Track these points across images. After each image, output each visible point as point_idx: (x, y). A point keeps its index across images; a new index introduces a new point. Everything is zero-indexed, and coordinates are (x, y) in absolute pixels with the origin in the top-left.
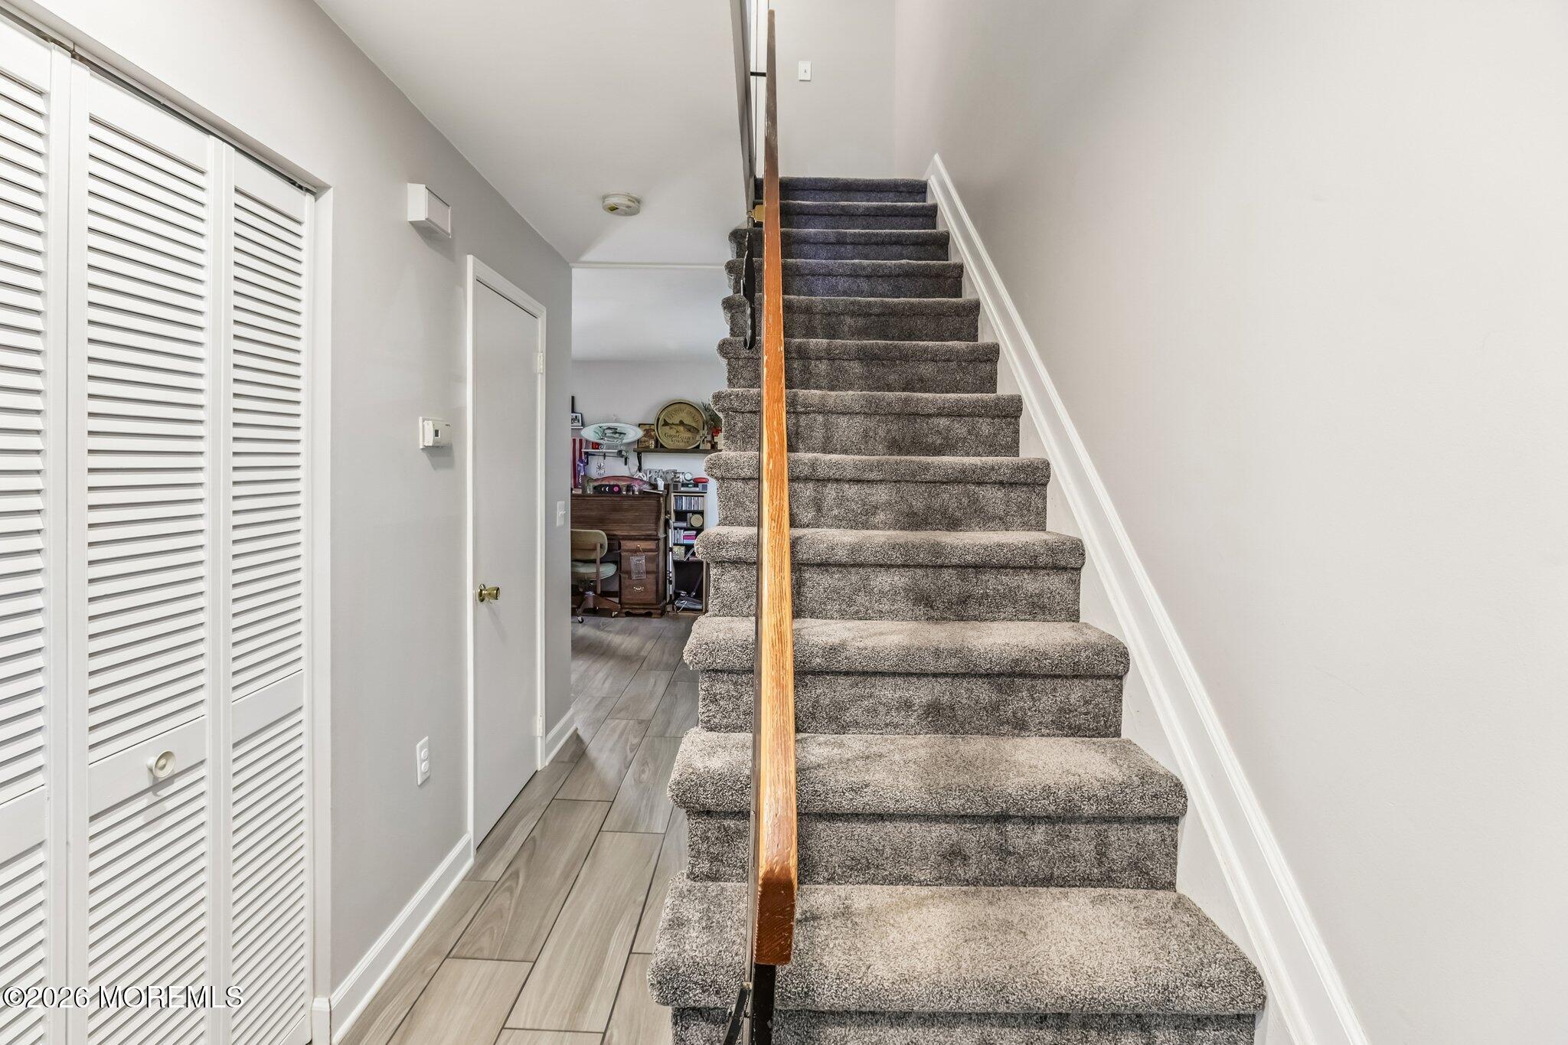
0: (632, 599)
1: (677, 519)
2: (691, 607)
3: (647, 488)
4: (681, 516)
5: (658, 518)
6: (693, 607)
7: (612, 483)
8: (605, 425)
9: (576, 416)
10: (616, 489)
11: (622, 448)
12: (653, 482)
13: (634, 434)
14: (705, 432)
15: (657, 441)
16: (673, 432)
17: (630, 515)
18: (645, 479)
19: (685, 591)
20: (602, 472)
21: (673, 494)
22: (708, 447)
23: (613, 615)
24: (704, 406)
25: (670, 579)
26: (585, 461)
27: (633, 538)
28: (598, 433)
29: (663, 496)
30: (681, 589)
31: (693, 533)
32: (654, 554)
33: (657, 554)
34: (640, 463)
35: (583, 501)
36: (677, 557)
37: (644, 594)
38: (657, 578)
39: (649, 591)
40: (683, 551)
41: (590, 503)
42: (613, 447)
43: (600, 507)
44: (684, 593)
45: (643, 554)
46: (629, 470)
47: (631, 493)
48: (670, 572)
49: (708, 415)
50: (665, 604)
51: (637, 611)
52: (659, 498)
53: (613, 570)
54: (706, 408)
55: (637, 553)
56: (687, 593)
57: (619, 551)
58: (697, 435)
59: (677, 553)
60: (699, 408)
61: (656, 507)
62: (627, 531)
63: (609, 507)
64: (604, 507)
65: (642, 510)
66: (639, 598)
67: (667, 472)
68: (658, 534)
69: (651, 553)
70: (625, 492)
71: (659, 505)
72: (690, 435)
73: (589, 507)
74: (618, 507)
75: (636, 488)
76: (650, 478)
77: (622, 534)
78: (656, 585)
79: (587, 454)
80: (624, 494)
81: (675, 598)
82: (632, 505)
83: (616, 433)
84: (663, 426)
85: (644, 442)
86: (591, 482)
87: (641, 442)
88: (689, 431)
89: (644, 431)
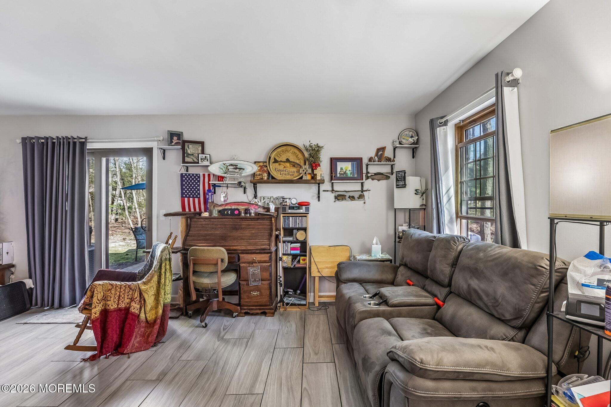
0: (250, 302)
1: (285, 236)
2: (297, 302)
3: (261, 211)
4: (289, 232)
5: (271, 235)
6: (299, 302)
7: (233, 207)
8: (228, 163)
9: (206, 157)
10: (236, 212)
11: (241, 180)
12: (266, 206)
13: (250, 169)
14: (307, 166)
16: (281, 167)
17: (247, 233)
18: (260, 204)
19: (291, 289)
20: (226, 199)
21: (282, 215)
22: (309, 177)
23: (234, 316)
24: (305, 147)
25: (281, 282)
26: (213, 191)
27: (250, 252)
28: (222, 169)
29: (274, 217)
30: (288, 288)
31: (298, 245)
32: (267, 264)
33: (270, 264)
34: (256, 192)
35: (209, 222)
36: (286, 264)
37: (259, 297)
38: (271, 282)
39: (264, 294)
40: (290, 260)
41: (215, 224)
42: (234, 179)
43: (223, 227)
44: (291, 292)
45: (259, 265)
46: (248, 197)
47: (248, 215)
48: (281, 277)
49: (308, 154)
50: (276, 303)
51: (254, 311)
52: (271, 218)
53: (233, 279)
54: (307, 148)
55: (253, 264)
56: (293, 291)
57: (238, 263)
58: (301, 169)
59: (285, 261)
60: (301, 148)
61: (269, 226)
62: (245, 246)
63: (231, 227)
64: (227, 227)
65: (257, 228)
66: (255, 301)
67: (277, 198)
68: (270, 248)
69: (264, 264)
70: (243, 215)
71: (272, 224)
72: (295, 170)
73: (215, 227)
74: (238, 226)
75: (252, 212)
76: (264, 203)
77: (240, 249)
78: (270, 288)
79: (214, 186)
80: (243, 216)
81: (285, 296)
82: (249, 225)
83: (236, 168)
84: (273, 163)
85: (259, 175)
86: (216, 207)
87: (257, 175)
88: (294, 166)
89: (259, 167)
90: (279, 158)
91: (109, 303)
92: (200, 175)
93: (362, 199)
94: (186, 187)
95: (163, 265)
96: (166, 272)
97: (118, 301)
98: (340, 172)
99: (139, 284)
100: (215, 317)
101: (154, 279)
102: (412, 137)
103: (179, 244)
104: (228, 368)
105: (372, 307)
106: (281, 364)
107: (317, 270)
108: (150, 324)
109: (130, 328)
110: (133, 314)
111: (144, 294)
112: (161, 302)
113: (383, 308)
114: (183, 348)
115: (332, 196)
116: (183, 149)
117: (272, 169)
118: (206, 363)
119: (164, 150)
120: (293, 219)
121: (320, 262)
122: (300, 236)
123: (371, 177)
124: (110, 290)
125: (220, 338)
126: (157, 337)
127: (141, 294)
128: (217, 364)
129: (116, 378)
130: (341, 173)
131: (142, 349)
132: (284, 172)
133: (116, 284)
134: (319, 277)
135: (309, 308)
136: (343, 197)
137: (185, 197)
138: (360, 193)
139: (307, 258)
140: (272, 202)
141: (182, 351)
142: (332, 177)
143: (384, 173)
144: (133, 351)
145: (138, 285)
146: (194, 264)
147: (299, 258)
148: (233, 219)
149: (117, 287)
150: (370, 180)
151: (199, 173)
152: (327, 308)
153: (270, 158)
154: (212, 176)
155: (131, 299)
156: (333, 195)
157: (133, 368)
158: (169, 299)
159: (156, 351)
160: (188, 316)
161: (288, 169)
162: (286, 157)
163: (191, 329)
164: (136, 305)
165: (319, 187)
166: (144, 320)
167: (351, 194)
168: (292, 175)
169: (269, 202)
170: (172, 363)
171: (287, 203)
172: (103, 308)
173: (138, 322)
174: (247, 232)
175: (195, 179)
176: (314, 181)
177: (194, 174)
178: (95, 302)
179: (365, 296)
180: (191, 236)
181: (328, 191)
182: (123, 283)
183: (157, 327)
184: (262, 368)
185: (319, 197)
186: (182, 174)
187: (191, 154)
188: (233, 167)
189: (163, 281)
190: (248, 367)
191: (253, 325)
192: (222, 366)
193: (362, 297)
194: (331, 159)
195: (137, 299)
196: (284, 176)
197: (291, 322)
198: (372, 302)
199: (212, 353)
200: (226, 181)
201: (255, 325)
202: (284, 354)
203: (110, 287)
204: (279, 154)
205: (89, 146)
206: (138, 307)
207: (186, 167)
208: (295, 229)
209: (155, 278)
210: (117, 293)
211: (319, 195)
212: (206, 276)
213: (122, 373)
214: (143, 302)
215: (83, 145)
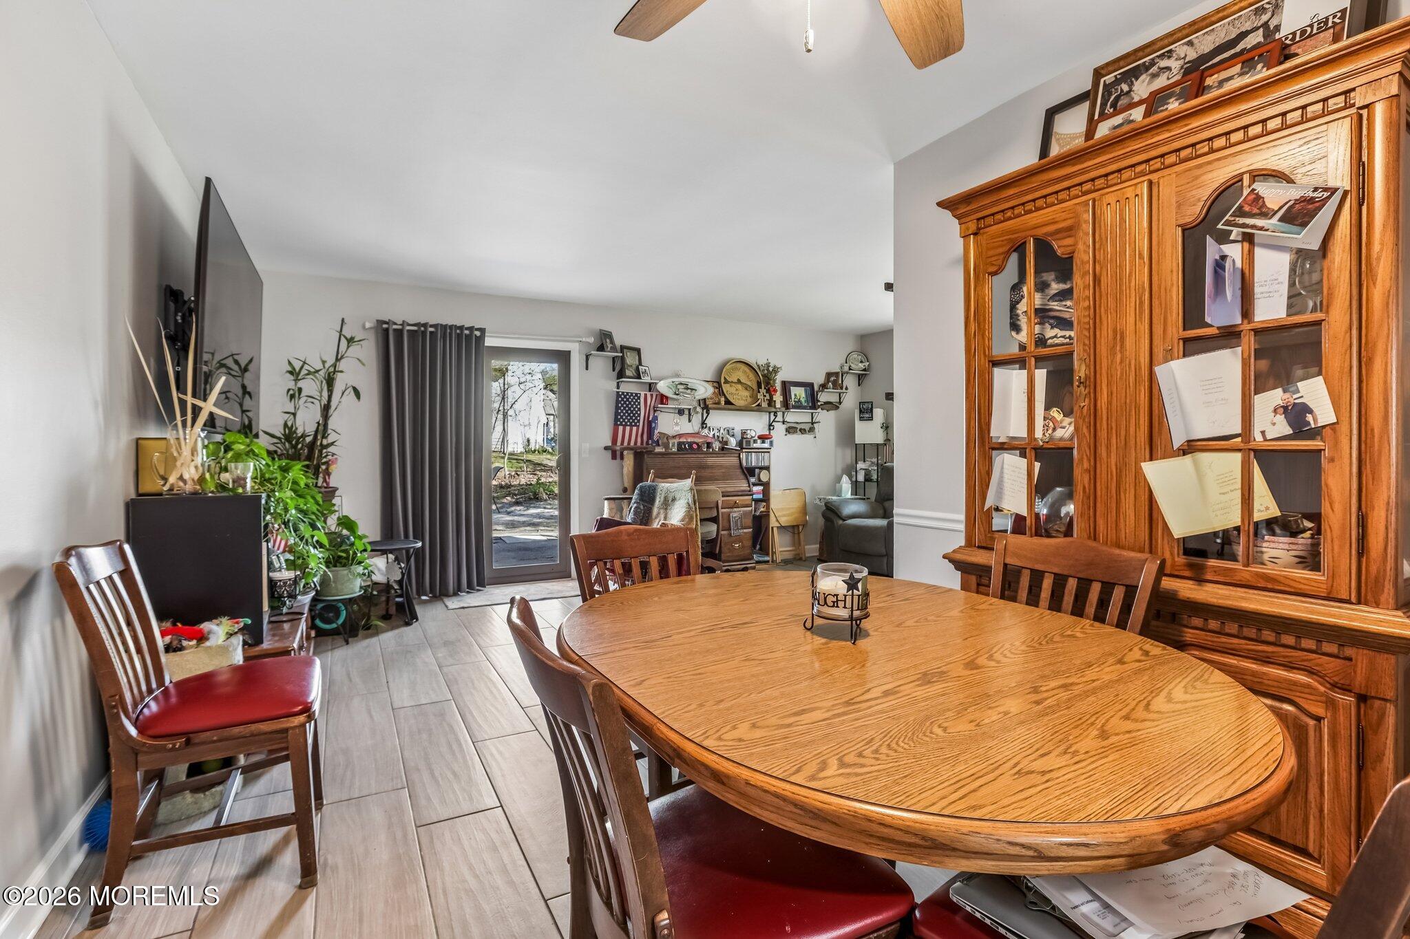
5: (743, 474)
7: (689, 440)
9: (645, 370)
10: (696, 446)
12: (718, 439)
13: (704, 391)
14: (764, 390)
16: (733, 390)
20: (673, 430)
22: (766, 404)
31: (761, 488)
34: (704, 421)
49: (764, 376)
54: (762, 368)
60: (754, 367)
83: (687, 389)
84: (725, 383)
85: (713, 399)
86: (669, 439)
87: (710, 399)
88: (747, 389)
89: (712, 387)
90: (730, 377)
93: (813, 433)
94: (622, 411)
98: (794, 399)
102: (861, 362)
107: (775, 519)
117: (726, 391)
119: (587, 355)
120: (756, 455)
122: (763, 476)
123: (821, 406)
132: (739, 396)
134: (777, 527)
135: (772, 565)
136: (794, 430)
137: (619, 425)
138: (810, 425)
140: (732, 434)
143: (833, 403)
148: (697, 455)
150: (820, 409)
151: (639, 392)
153: (720, 377)
156: (785, 427)
161: (742, 392)
162: (736, 376)
167: (802, 426)
168: (747, 401)
169: (727, 434)
171: (749, 434)
175: (634, 400)
176: (769, 409)
177: (633, 393)
181: (781, 421)
186: (613, 393)
187: (630, 364)
188: (684, 387)
194: (784, 383)
196: (739, 400)
200: (670, 403)
204: (729, 373)
205: (488, 342)
208: (758, 468)
211: (770, 427)
215: (480, 340)
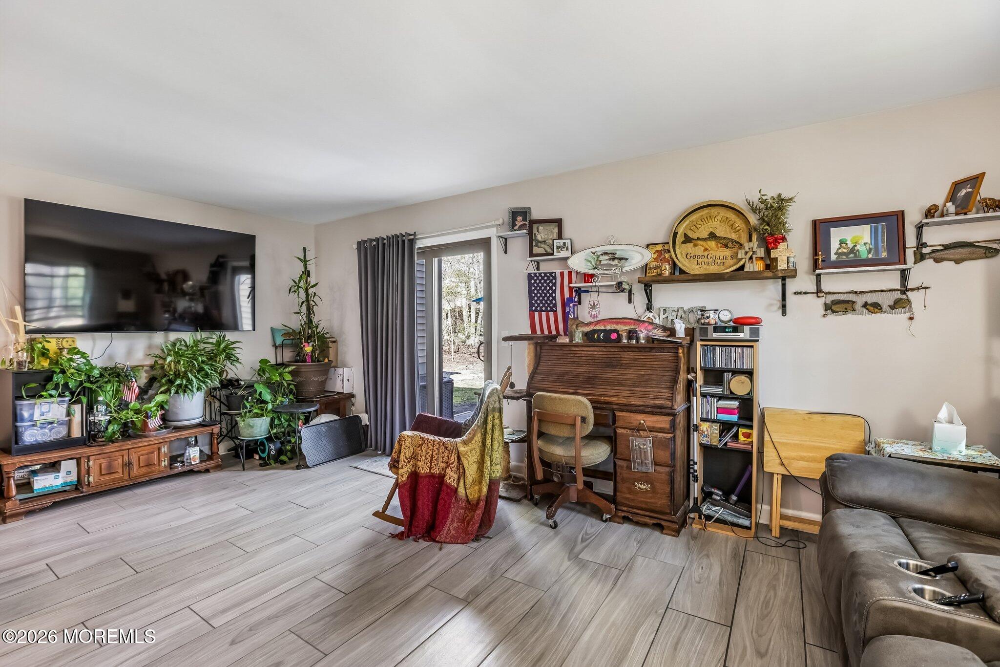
0: (633, 500)
1: (706, 383)
2: (730, 519)
3: (659, 334)
4: (715, 376)
5: (675, 380)
6: (735, 520)
7: (608, 327)
8: (600, 250)
9: (564, 243)
10: (614, 336)
11: (622, 279)
12: (669, 325)
13: (639, 258)
14: (755, 243)
15: (674, 266)
16: (699, 251)
17: (631, 374)
18: (657, 321)
19: (720, 489)
20: (595, 312)
21: (699, 343)
22: (759, 266)
23: (604, 518)
24: (749, 205)
25: (696, 474)
26: (576, 299)
27: (634, 408)
28: (590, 261)
29: (682, 346)
30: (713, 487)
31: (735, 404)
32: (665, 435)
33: (672, 435)
34: (650, 300)
35: (569, 352)
36: (707, 439)
37: (651, 495)
38: (674, 471)
39: (659, 491)
40: (716, 432)
41: (577, 355)
42: (612, 278)
43: (590, 361)
44: (717, 495)
45: (649, 434)
46: (635, 309)
47: (634, 342)
48: (695, 463)
49: (758, 217)
50: (685, 512)
51: (640, 519)
52: (677, 349)
53: (602, 454)
54: (754, 206)
55: (641, 432)
56: (723, 494)
57: (613, 427)
58: (740, 251)
59: (706, 433)
60: (741, 209)
61: (672, 364)
62: (627, 397)
63: (603, 361)
64: (596, 361)
65: (649, 366)
66: (642, 500)
67: (691, 311)
68: (672, 405)
69: (661, 434)
70: (626, 341)
71: (677, 360)
72: (727, 253)
73: (577, 360)
74: (615, 362)
75: (642, 335)
76: (665, 320)
77: (617, 402)
78: (672, 482)
79: (579, 291)
80: (625, 343)
81: (704, 500)
82: (635, 360)
83: (614, 259)
84: (683, 243)
85: (656, 268)
86: (581, 326)
87: (650, 269)
88: (726, 246)
89: (654, 253)
90: (695, 232)
91: (419, 463)
92: (555, 274)
93: (904, 309)
94: (536, 295)
95: (490, 418)
96: (495, 430)
97: (431, 463)
98: (838, 249)
99: (458, 443)
100: (573, 514)
101: (476, 439)
103: (521, 385)
104: (572, 620)
105: (927, 607)
106: (675, 649)
107: (778, 461)
108: (471, 505)
109: (444, 505)
110: (448, 486)
111: (463, 459)
112: (486, 475)
113: (968, 618)
114: (513, 555)
115: (818, 303)
116: (531, 233)
117: (679, 256)
118: (539, 597)
119: (506, 239)
120: (722, 351)
121: (786, 444)
122: (739, 386)
123: (933, 255)
124: (420, 445)
125: (573, 555)
126: (480, 526)
127: (459, 458)
128: (556, 605)
129: (417, 577)
130: (840, 251)
131: (459, 541)
132: (706, 260)
133: (428, 439)
134: (782, 475)
135: (756, 537)
136: (849, 306)
137: (535, 311)
138: (898, 295)
139: (755, 432)
140: (681, 317)
141: (510, 561)
142: (816, 262)
143: (979, 242)
144: (448, 540)
145: (456, 445)
146: (540, 421)
147: (735, 430)
148: (608, 348)
149: (430, 442)
150: (929, 262)
151: (554, 271)
152: (802, 545)
153: (675, 234)
154: (574, 275)
155: (447, 463)
156: (821, 301)
157: (441, 568)
158: (498, 472)
159: (476, 549)
160: (533, 501)
161: (713, 253)
162: (708, 230)
163: (533, 526)
164: (452, 474)
165: (784, 286)
166: (464, 498)
167: (871, 299)
168: (722, 264)
169: (673, 318)
170: (492, 577)
171: (711, 318)
172: (413, 470)
173: (455, 499)
174: (631, 372)
175: (548, 281)
176: (770, 274)
177: (547, 273)
178: (403, 461)
179: (903, 561)
180: (541, 374)
181: (806, 293)
182: (436, 438)
183: (479, 512)
184: (635, 644)
185: (784, 307)
186: (529, 275)
187: (542, 240)
188: (609, 258)
189: (488, 442)
190: (609, 631)
191: (634, 545)
192: (564, 612)
193: (896, 563)
194: (815, 223)
195: (453, 465)
196: (704, 266)
197: (711, 558)
198: (927, 587)
199: (554, 580)
200: (596, 281)
201: (639, 545)
202: (685, 628)
203: (420, 442)
204: (695, 226)
205: (419, 244)
206: (456, 476)
207: (536, 263)
208: (728, 371)
209: (478, 437)
210: (429, 451)
211: (784, 302)
212: (561, 443)
213: (427, 570)
214: (461, 471)
